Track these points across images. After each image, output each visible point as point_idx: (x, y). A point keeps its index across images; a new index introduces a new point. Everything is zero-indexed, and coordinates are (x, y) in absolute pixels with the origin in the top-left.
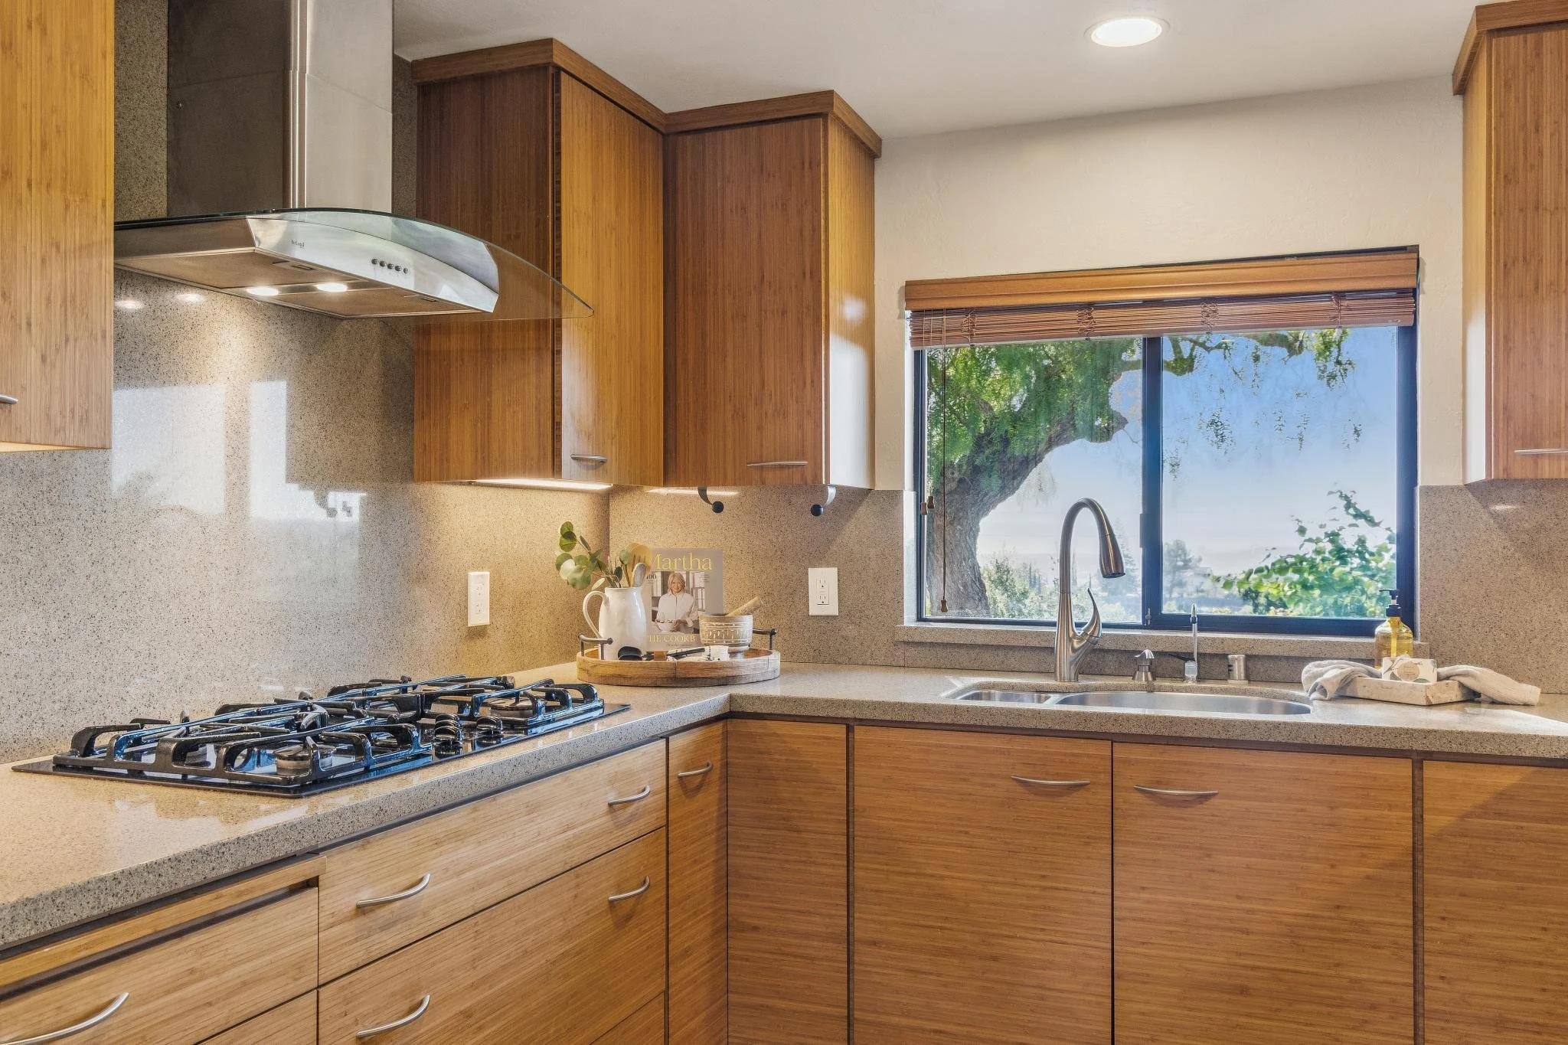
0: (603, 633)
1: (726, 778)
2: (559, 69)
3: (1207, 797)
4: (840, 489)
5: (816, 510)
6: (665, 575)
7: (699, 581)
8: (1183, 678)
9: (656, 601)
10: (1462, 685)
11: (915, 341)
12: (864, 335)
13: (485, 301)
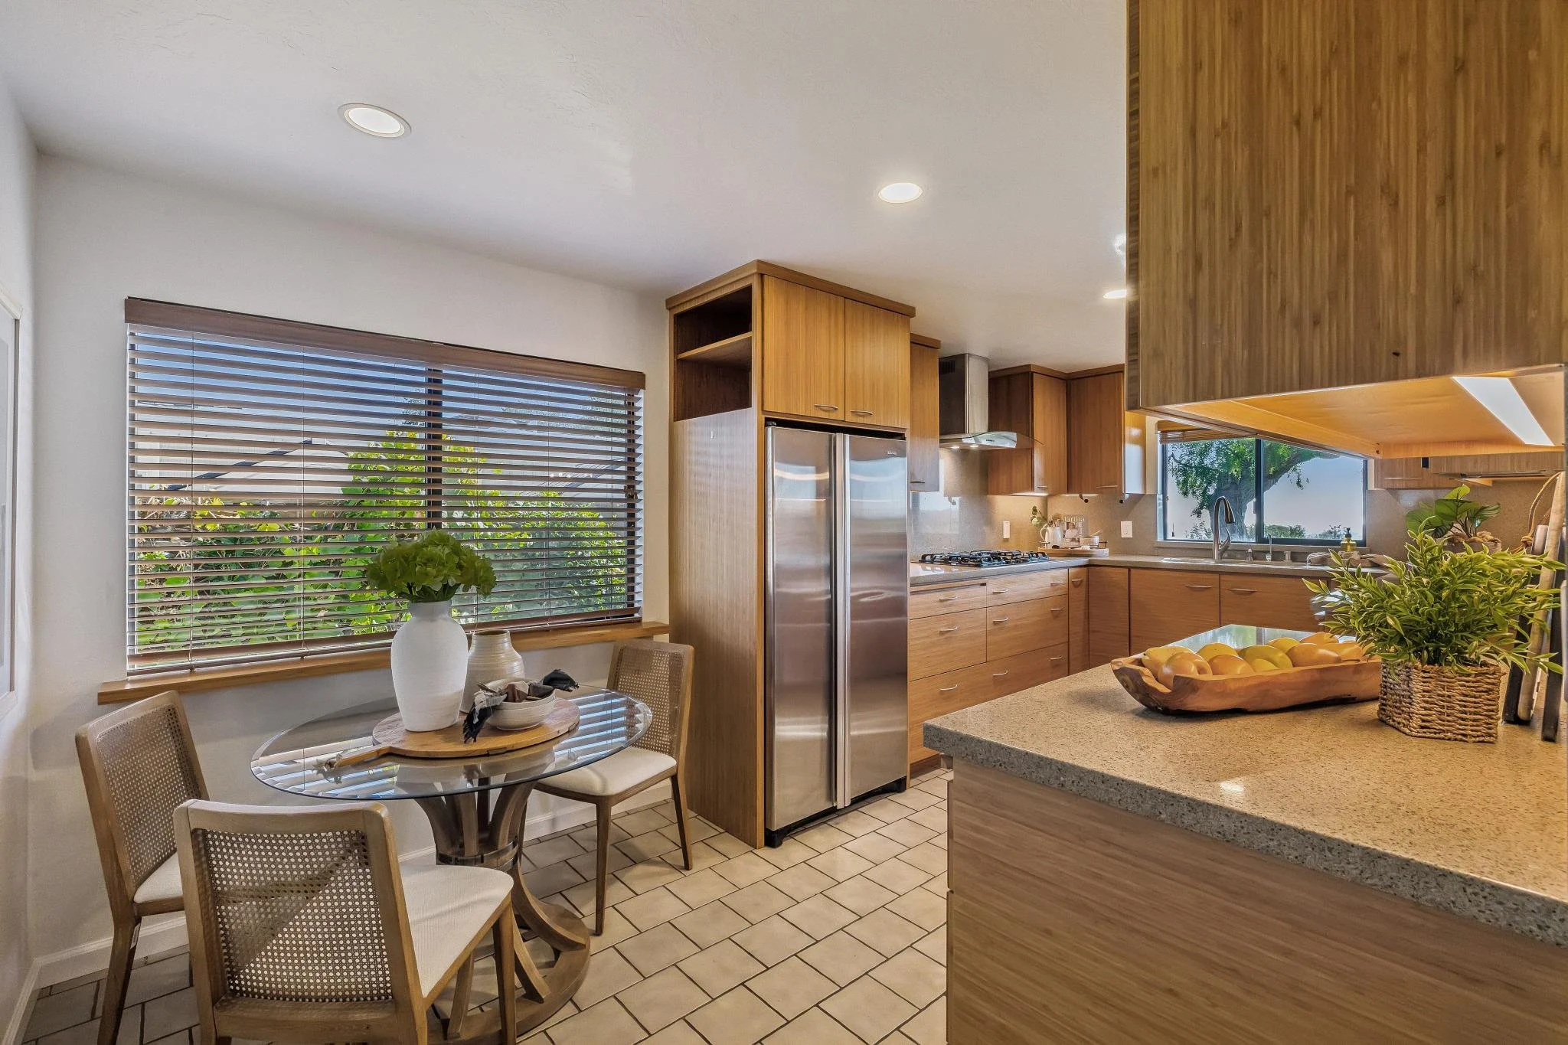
0: (1047, 541)
1: (1088, 585)
2: (1032, 373)
3: (1252, 592)
4: (1131, 495)
5: (1121, 502)
6: (1068, 523)
7: (1080, 525)
8: (1265, 559)
9: (1065, 532)
10: (1371, 561)
11: (1161, 442)
12: (1141, 441)
13: (1012, 445)
